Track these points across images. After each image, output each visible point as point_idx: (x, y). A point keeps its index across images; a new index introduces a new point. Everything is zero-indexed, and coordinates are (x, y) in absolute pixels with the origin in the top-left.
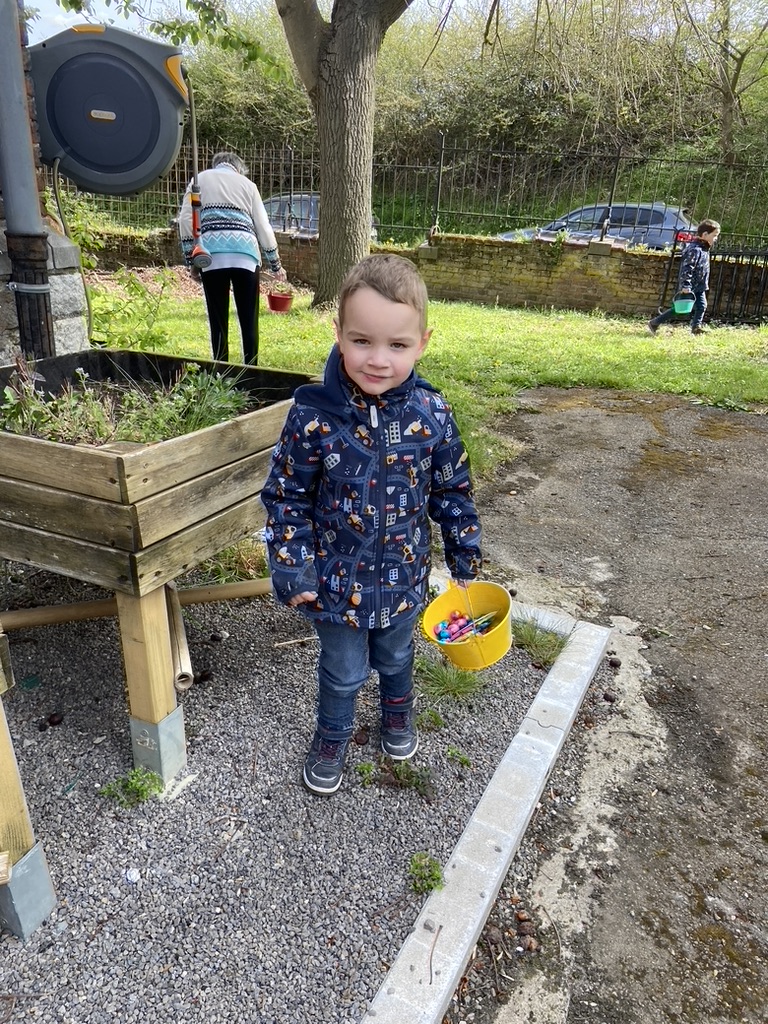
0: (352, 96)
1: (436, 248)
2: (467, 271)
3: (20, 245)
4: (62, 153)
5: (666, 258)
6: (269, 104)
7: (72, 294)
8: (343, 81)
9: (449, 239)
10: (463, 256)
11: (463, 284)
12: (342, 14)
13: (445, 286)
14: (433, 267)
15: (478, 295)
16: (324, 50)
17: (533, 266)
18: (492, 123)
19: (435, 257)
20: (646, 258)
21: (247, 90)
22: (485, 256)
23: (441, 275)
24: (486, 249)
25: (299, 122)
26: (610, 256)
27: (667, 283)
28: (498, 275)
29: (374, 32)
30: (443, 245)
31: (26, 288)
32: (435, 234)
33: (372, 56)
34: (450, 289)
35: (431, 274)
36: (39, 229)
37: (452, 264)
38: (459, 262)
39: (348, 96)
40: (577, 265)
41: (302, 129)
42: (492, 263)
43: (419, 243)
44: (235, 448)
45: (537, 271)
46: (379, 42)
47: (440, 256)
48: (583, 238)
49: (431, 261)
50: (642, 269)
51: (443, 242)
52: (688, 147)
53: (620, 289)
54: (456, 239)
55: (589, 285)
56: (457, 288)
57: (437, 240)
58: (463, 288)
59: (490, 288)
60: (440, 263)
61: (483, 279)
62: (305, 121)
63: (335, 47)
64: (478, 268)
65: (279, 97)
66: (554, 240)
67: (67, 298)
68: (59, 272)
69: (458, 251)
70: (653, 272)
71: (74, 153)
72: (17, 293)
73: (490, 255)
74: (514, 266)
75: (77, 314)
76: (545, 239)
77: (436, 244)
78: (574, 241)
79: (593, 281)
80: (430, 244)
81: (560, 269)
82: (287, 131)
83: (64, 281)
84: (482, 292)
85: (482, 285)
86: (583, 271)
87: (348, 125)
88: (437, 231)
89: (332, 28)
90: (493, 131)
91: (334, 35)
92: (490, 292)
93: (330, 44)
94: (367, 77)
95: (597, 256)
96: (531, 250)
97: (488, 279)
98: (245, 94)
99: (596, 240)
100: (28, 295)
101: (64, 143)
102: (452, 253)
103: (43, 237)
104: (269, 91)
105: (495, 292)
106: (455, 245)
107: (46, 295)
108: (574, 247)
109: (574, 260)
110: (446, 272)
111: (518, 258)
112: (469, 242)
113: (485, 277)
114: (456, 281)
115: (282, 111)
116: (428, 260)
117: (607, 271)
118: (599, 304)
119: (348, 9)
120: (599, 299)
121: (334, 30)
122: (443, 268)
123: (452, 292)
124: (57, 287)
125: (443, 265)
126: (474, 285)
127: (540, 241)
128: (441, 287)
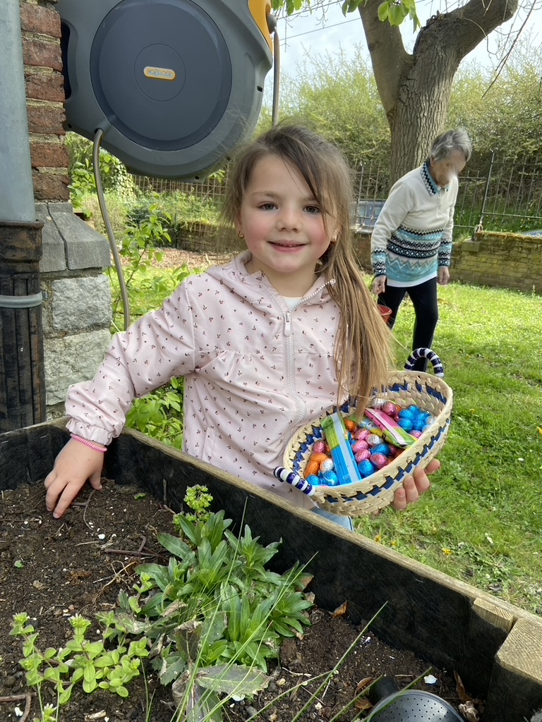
0: (426, 115)
1: (479, 243)
2: (505, 262)
4: (105, 123)
6: (345, 139)
7: (92, 302)
8: (419, 102)
9: (491, 235)
10: (503, 250)
11: (500, 273)
12: (424, 46)
13: (483, 274)
14: (474, 258)
15: (515, 283)
16: (405, 76)
19: (477, 250)
21: (331, 129)
22: (523, 251)
23: (481, 265)
24: (525, 245)
25: (366, 151)
28: (535, 267)
29: (451, 60)
30: (485, 241)
32: (478, 232)
33: (447, 81)
34: (488, 277)
35: (472, 263)
37: (492, 256)
38: (499, 255)
39: (422, 115)
41: (367, 156)
42: (530, 256)
43: (462, 238)
46: (454, 69)
47: (482, 249)
49: (473, 253)
51: (485, 238)
54: (498, 236)
56: (495, 276)
57: (480, 236)
58: (501, 277)
59: (526, 278)
60: (480, 255)
61: (521, 270)
62: (370, 150)
63: (415, 75)
64: (516, 260)
65: (353, 134)
67: (84, 307)
68: (74, 274)
69: (498, 246)
73: (529, 250)
75: (98, 327)
77: (478, 240)
80: (473, 240)
82: (356, 157)
83: (81, 286)
84: (519, 281)
85: (519, 275)
87: (420, 139)
88: (479, 228)
89: (414, 58)
90: (520, 155)
91: (415, 64)
92: (527, 281)
93: (411, 71)
94: (441, 98)
97: (525, 270)
98: (329, 132)
101: (108, 110)
102: (492, 248)
104: (346, 130)
105: (532, 281)
106: (496, 241)
110: (486, 262)
112: (510, 239)
113: (523, 268)
114: (494, 271)
115: (354, 143)
116: (470, 252)
119: (429, 41)
121: (415, 60)
122: (484, 260)
123: (490, 279)
124: (70, 294)
125: (483, 257)
126: (511, 274)
128: (479, 274)
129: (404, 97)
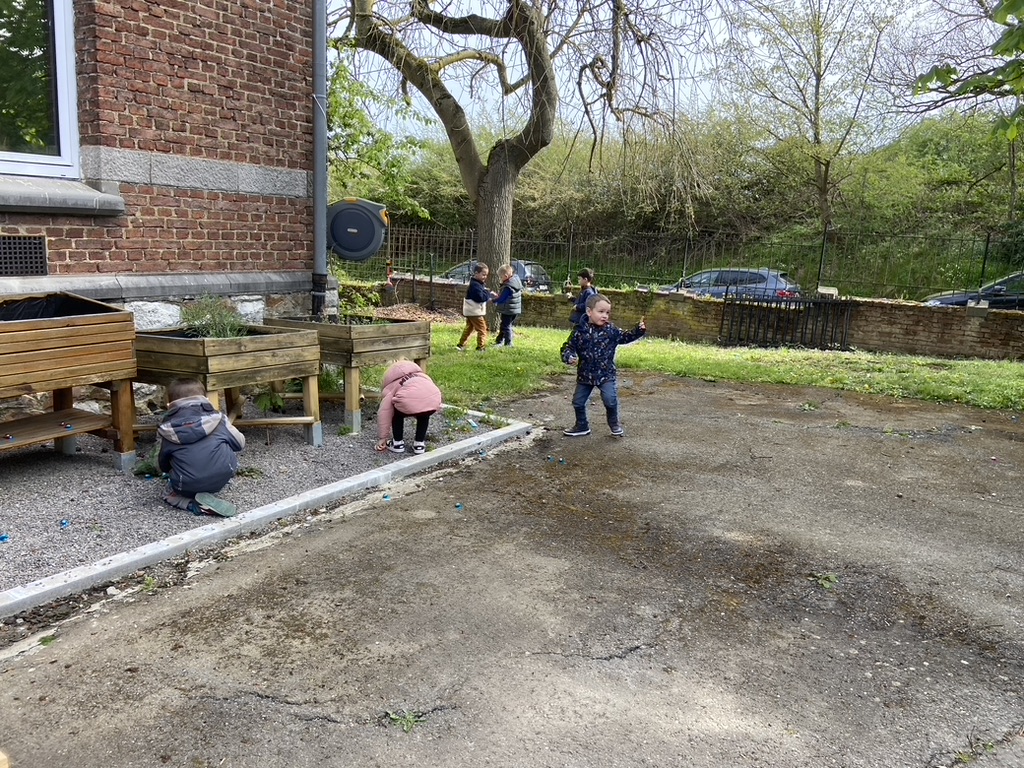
0: (497, 205)
3: (317, 278)
4: (334, 244)
5: (721, 303)
7: (333, 298)
8: (492, 197)
12: (493, 161)
14: (565, 307)
17: (633, 307)
18: (638, 210)
20: (708, 303)
26: (684, 301)
27: (723, 320)
29: (512, 171)
31: (317, 293)
33: (510, 184)
36: (325, 273)
39: (494, 206)
40: (663, 307)
43: (556, 292)
44: (384, 333)
45: (636, 311)
48: (666, 289)
49: (563, 303)
50: (706, 311)
52: (798, 227)
53: (692, 323)
55: (671, 321)
63: (488, 179)
66: (645, 291)
67: (331, 300)
68: (329, 290)
70: (714, 312)
71: (339, 245)
72: (314, 296)
74: (620, 307)
75: (333, 306)
76: (640, 290)
78: (660, 292)
79: (674, 318)
81: (651, 310)
83: (330, 293)
86: (667, 311)
87: (494, 222)
90: (638, 216)
91: (487, 173)
93: (485, 178)
94: (507, 195)
95: (675, 302)
96: (631, 297)
99: (674, 291)
100: (318, 296)
101: (336, 241)
103: (326, 275)
107: (324, 297)
108: (660, 296)
109: (661, 304)
111: (622, 302)
116: (561, 303)
117: (682, 311)
118: (679, 334)
120: (679, 330)
121: (488, 170)
124: (328, 295)
127: (637, 291)
129: (482, 194)
